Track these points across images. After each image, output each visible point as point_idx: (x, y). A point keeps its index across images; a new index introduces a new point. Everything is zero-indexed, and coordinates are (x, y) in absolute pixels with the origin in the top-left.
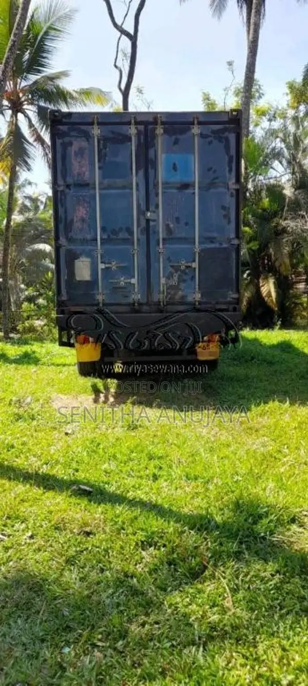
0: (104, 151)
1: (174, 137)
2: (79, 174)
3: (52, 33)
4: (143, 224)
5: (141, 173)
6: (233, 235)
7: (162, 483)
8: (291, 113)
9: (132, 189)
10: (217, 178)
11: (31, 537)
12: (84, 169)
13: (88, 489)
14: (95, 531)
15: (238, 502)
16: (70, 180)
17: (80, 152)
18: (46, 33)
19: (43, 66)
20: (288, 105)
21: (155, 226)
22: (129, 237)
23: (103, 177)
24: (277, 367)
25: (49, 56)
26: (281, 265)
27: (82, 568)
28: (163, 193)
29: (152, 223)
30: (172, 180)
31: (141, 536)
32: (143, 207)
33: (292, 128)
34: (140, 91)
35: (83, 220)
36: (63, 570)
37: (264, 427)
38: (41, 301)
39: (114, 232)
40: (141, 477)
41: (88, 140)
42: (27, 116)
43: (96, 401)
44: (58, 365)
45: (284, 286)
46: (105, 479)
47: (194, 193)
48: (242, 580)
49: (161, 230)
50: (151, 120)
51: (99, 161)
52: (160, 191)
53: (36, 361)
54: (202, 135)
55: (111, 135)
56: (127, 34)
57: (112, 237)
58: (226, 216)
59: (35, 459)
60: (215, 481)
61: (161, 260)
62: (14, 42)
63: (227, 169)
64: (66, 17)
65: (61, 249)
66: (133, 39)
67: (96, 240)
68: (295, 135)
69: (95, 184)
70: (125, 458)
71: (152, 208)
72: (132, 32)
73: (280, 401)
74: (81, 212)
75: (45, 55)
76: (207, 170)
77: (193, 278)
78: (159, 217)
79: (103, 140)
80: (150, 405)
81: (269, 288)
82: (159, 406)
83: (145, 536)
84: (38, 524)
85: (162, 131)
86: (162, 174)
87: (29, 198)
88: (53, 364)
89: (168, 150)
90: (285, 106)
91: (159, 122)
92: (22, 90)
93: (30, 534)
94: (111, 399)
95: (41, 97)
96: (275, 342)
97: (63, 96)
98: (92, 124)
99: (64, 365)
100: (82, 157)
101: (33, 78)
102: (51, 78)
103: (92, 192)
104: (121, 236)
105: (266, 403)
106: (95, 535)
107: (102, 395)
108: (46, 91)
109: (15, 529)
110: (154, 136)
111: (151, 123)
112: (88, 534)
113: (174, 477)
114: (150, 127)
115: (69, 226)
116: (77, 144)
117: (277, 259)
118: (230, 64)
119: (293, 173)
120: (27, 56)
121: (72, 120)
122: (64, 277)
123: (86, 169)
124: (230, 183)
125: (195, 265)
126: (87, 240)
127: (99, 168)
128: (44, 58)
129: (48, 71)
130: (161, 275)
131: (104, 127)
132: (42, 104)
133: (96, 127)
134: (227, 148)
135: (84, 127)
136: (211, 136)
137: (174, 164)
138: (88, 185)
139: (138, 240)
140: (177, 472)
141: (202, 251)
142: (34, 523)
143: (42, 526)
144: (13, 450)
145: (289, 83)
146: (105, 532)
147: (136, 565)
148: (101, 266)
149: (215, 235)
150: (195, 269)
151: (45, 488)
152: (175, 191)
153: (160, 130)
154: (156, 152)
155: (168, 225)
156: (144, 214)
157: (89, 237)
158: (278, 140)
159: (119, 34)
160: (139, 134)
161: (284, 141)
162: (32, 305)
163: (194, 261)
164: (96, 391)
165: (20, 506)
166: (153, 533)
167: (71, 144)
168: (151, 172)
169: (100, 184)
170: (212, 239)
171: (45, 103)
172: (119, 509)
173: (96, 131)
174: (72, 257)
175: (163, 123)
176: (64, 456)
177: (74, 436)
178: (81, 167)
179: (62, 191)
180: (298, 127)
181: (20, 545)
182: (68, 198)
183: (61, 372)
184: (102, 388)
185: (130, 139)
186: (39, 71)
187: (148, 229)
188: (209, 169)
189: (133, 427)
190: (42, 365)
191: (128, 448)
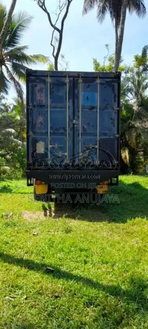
0: (52, 90)
1: (87, 84)
2: (40, 100)
3: (20, 27)
4: (71, 126)
5: (71, 101)
6: (116, 133)
7: (89, 266)
8: (136, 70)
9: (66, 108)
10: (108, 104)
11: (26, 299)
12: (42, 98)
13: (51, 269)
14: (60, 295)
15: (132, 278)
16: (35, 103)
17: (41, 90)
18: (18, 28)
19: (15, 43)
20: (134, 66)
21: (77, 127)
22: (64, 132)
23: (52, 102)
24: (134, 197)
25: (19, 38)
26: (131, 143)
27: (58, 319)
28: (82, 111)
29: (76, 126)
30: (86, 105)
31: (85, 299)
32: (71, 118)
33: (136, 78)
34: (63, 57)
35: (41, 123)
36: (47, 320)
37: (135, 232)
38: (8, 157)
39: (57, 129)
40: (77, 262)
41: (45, 84)
42: (6, 67)
43: (45, 215)
44: (22, 193)
45: (133, 153)
46: (60, 263)
47: (97, 111)
48: (143, 326)
49: (80, 129)
50: (76, 75)
51: (50, 95)
52: (80, 110)
53: (10, 191)
54: (101, 84)
55: (56, 82)
56: (58, 30)
57: (56, 132)
58: (113, 123)
59: (20, 250)
60: (117, 265)
61: (80, 144)
62: (4, 32)
63: (113, 100)
64: (27, 20)
65: (30, 138)
66: (61, 32)
67: (48, 133)
68: (138, 81)
69: (48, 106)
70: (68, 250)
71: (76, 118)
72: (60, 29)
73: (142, 218)
74: (41, 119)
75: (16, 38)
76: (103, 100)
77: (96, 153)
78: (80, 123)
79: (53, 84)
80: (74, 218)
81: (125, 154)
82: (79, 219)
83: (88, 300)
84: (28, 291)
85: (82, 81)
86: (81, 102)
87: (4, 105)
88: (19, 193)
89: (84, 90)
90: (133, 66)
91: (80, 76)
92: (5, 54)
93: (25, 297)
94: (53, 214)
95: (14, 58)
96: (131, 182)
97: (25, 58)
98: (47, 76)
99: (25, 193)
100: (42, 92)
101: (10, 49)
102: (19, 49)
103: (46, 109)
104: (60, 131)
105: (134, 218)
106: (60, 298)
107: (48, 211)
108: (17, 56)
109: (16, 293)
110: (78, 83)
111: (77, 77)
112: (57, 297)
113: (95, 262)
114: (76, 79)
115: (34, 126)
116: (39, 86)
117: (129, 140)
118: (107, 46)
119: (138, 99)
120: (8, 38)
121: (37, 74)
122: (31, 152)
123: (43, 98)
124: (115, 107)
125: (97, 147)
126: (43, 133)
127: (50, 98)
128: (17, 39)
129: (18, 46)
130: (80, 151)
131: (53, 78)
132: (14, 61)
133: (49, 78)
134: (113, 90)
135: (43, 78)
136: (105, 84)
137: (87, 97)
138: (44, 106)
139: (69, 134)
140: (96, 258)
141: (101, 140)
142: (26, 290)
143: (31, 292)
144: (8, 245)
145: (135, 56)
146: (65, 296)
147: (85, 317)
148: (50, 146)
149: (107, 132)
150: (97, 149)
151: (28, 268)
152: (88, 110)
153: (80, 80)
154: (78, 91)
155: (84, 127)
156: (72, 121)
157: (44, 131)
158: (130, 82)
159: (53, 29)
160: (70, 81)
161: (133, 83)
162: (3, 158)
163: (97, 145)
164: (45, 209)
165: (18, 280)
166: (92, 297)
167: (36, 86)
168: (76, 101)
169: (50, 106)
170: (105, 134)
171: (16, 61)
172: (71, 282)
173: (49, 80)
174: (35, 141)
175: (82, 77)
176: (35, 249)
177: (38, 237)
178: (41, 97)
179: (31, 109)
180: (139, 77)
181: (21, 303)
182: (34, 111)
183: (24, 197)
184: (47, 208)
185: (66, 85)
186: (14, 46)
187: (73, 129)
188: (105, 100)
189: (68, 231)
190: (14, 193)
191: (69, 244)
